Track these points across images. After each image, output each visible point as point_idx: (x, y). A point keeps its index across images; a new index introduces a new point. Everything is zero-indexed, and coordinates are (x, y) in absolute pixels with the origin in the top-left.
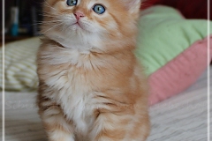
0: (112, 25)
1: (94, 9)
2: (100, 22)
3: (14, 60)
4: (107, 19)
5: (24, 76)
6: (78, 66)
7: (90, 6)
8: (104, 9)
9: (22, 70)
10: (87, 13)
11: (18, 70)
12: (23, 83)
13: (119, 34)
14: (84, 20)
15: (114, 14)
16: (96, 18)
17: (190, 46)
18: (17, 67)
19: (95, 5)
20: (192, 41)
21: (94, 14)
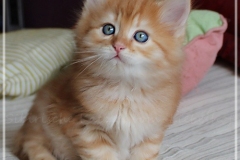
0: (158, 54)
10: (128, 44)
13: (165, 63)
15: (159, 41)
16: (139, 49)
17: (189, 42)
20: (192, 37)
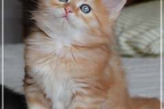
1: (81, 8)
2: (84, 19)
3: (125, 27)
4: (90, 18)
5: (137, 43)
6: (61, 56)
7: (78, 4)
8: (90, 9)
9: (135, 37)
11: (130, 36)
12: (136, 49)
14: (72, 15)
18: (128, 33)
19: (83, 5)
21: (80, 12)
